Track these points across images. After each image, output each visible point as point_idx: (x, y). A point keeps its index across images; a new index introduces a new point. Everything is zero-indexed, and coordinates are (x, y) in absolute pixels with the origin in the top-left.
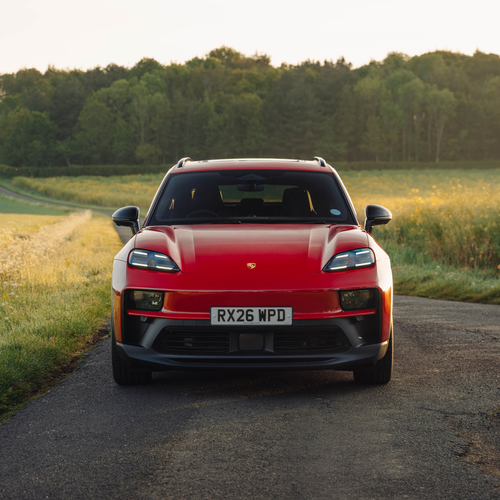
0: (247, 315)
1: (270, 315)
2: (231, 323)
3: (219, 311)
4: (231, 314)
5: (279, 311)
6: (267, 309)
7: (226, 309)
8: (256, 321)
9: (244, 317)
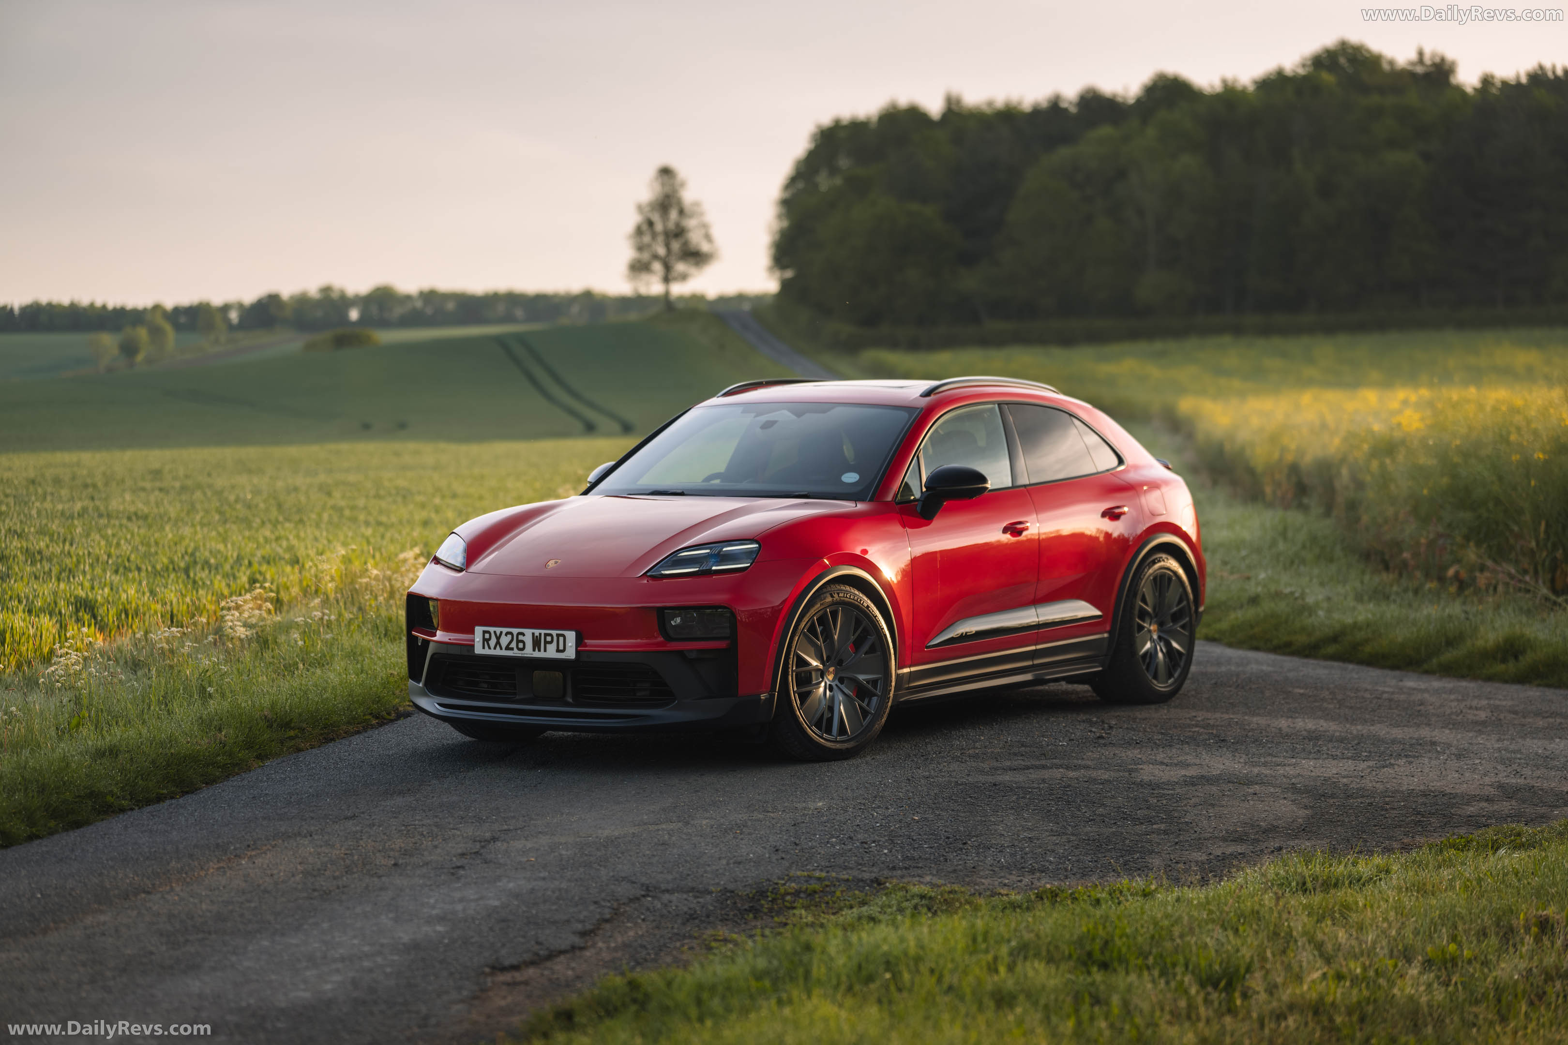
0: (518, 641)
1: (546, 642)
2: (498, 652)
3: (484, 632)
4: (498, 638)
5: (558, 636)
6: (543, 632)
7: (491, 629)
8: (529, 652)
9: (514, 645)
